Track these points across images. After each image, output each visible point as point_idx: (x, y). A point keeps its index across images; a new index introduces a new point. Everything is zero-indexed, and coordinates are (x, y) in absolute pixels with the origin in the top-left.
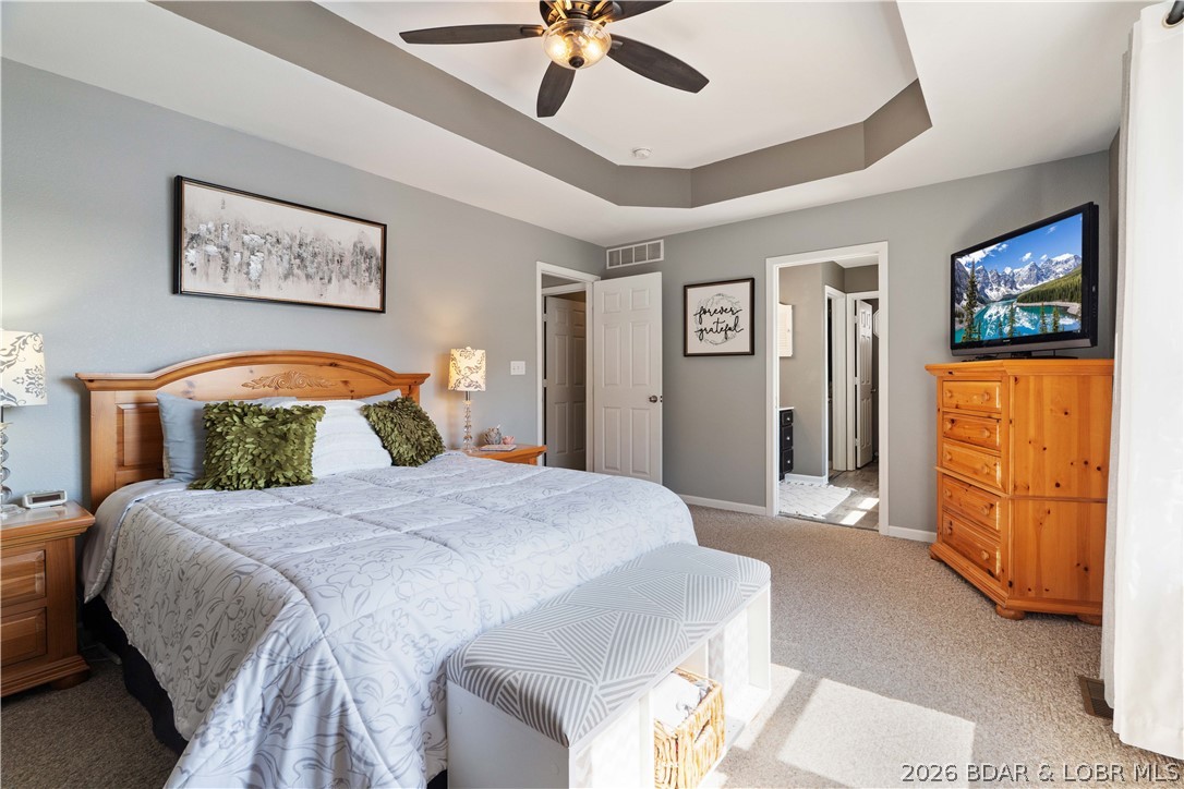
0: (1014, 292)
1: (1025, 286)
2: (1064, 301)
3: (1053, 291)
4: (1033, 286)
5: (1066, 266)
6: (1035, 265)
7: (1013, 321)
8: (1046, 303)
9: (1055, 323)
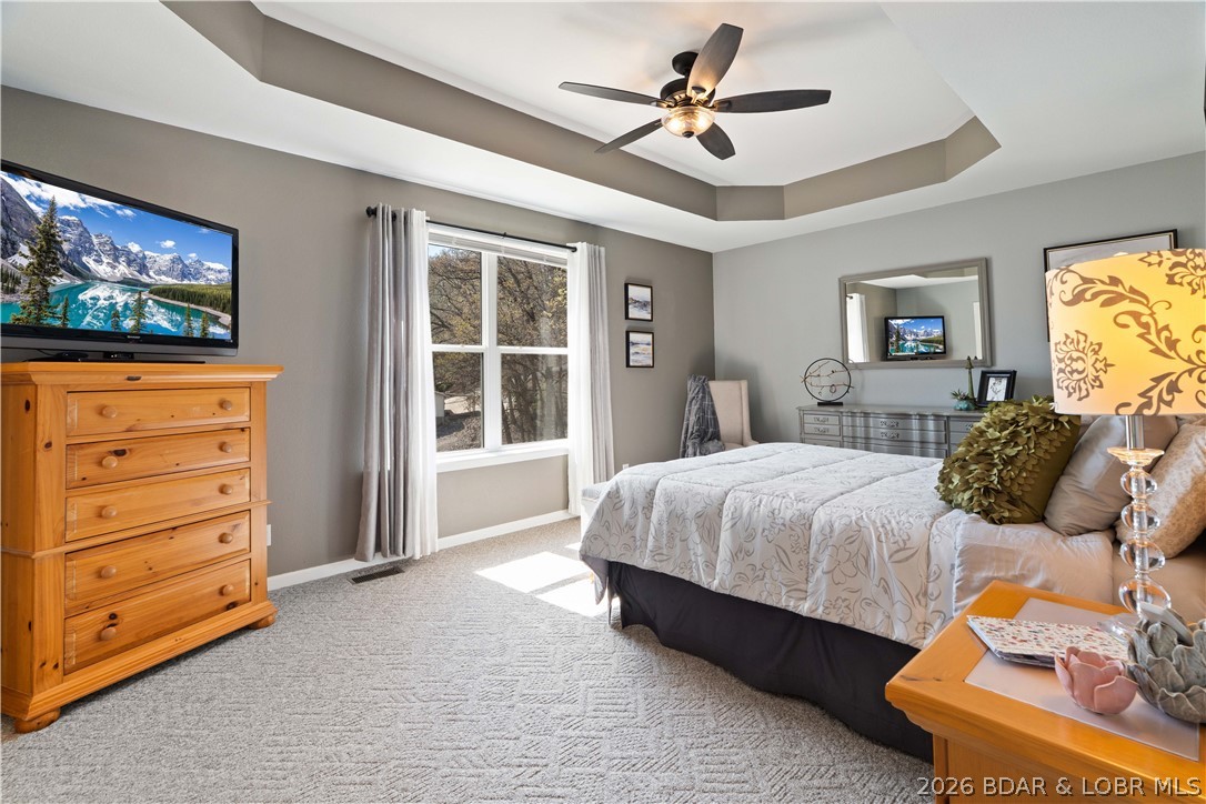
0: (144, 279)
1: (163, 277)
2: (215, 309)
3: (203, 296)
4: (175, 281)
5: (220, 276)
6: (179, 260)
7: (141, 315)
8: (192, 306)
9: (204, 329)
